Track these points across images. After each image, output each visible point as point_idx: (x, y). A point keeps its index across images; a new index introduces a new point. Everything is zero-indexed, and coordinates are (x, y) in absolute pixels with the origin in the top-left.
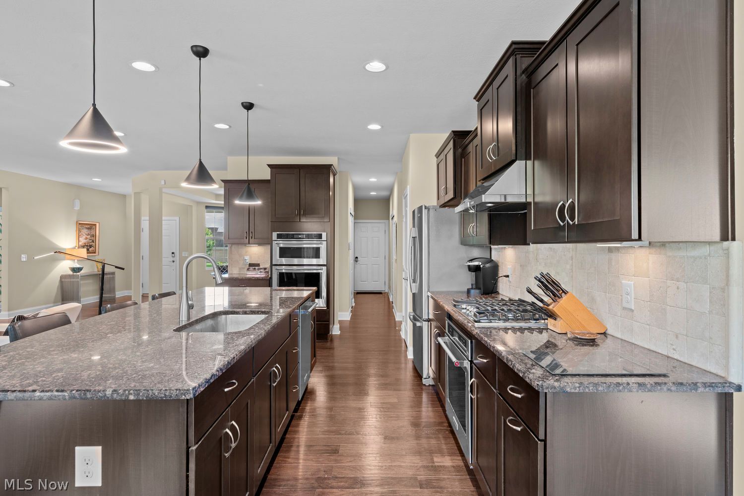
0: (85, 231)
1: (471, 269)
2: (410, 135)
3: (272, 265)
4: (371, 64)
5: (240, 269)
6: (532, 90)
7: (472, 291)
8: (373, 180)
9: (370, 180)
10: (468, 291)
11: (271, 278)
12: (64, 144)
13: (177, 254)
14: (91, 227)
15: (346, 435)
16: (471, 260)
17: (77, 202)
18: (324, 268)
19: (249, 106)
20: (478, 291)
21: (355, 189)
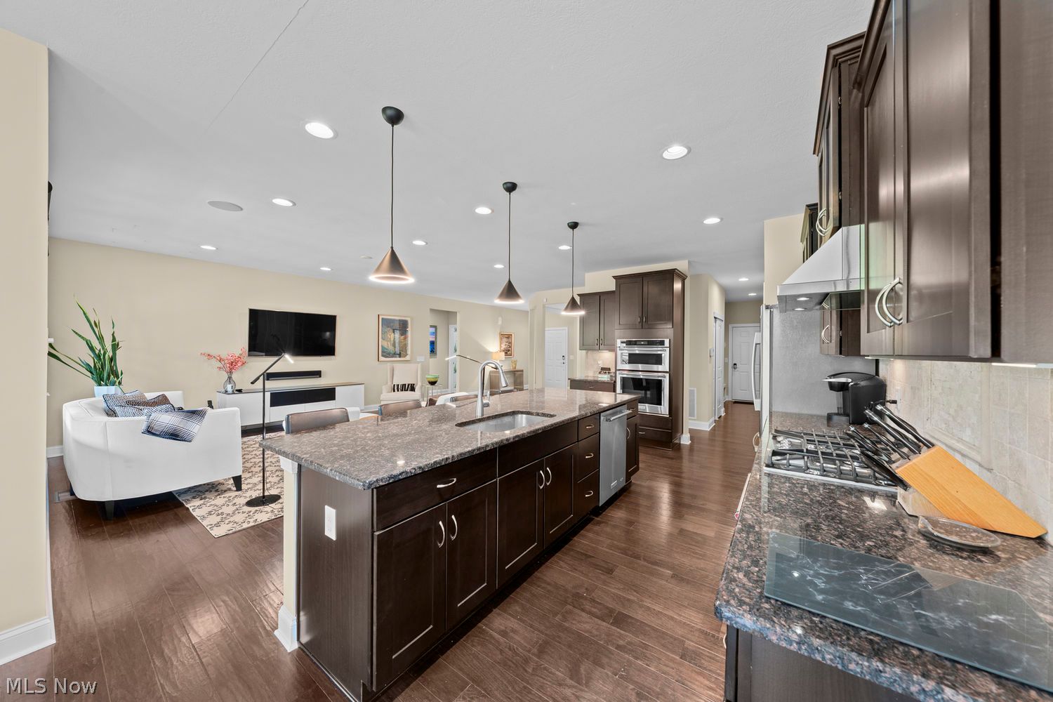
0: (505, 340)
1: (832, 387)
2: (763, 223)
3: (616, 370)
4: (669, 150)
5: (594, 372)
6: (865, 109)
7: (835, 418)
8: (744, 279)
9: (740, 280)
10: (830, 417)
11: (615, 382)
12: (373, 278)
13: (566, 357)
14: (509, 336)
15: (631, 557)
16: (834, 376)
17: (500, 319)
18: (667, 375)
19: (574, 226)
20: (844, 419)
21: (725, 291)
